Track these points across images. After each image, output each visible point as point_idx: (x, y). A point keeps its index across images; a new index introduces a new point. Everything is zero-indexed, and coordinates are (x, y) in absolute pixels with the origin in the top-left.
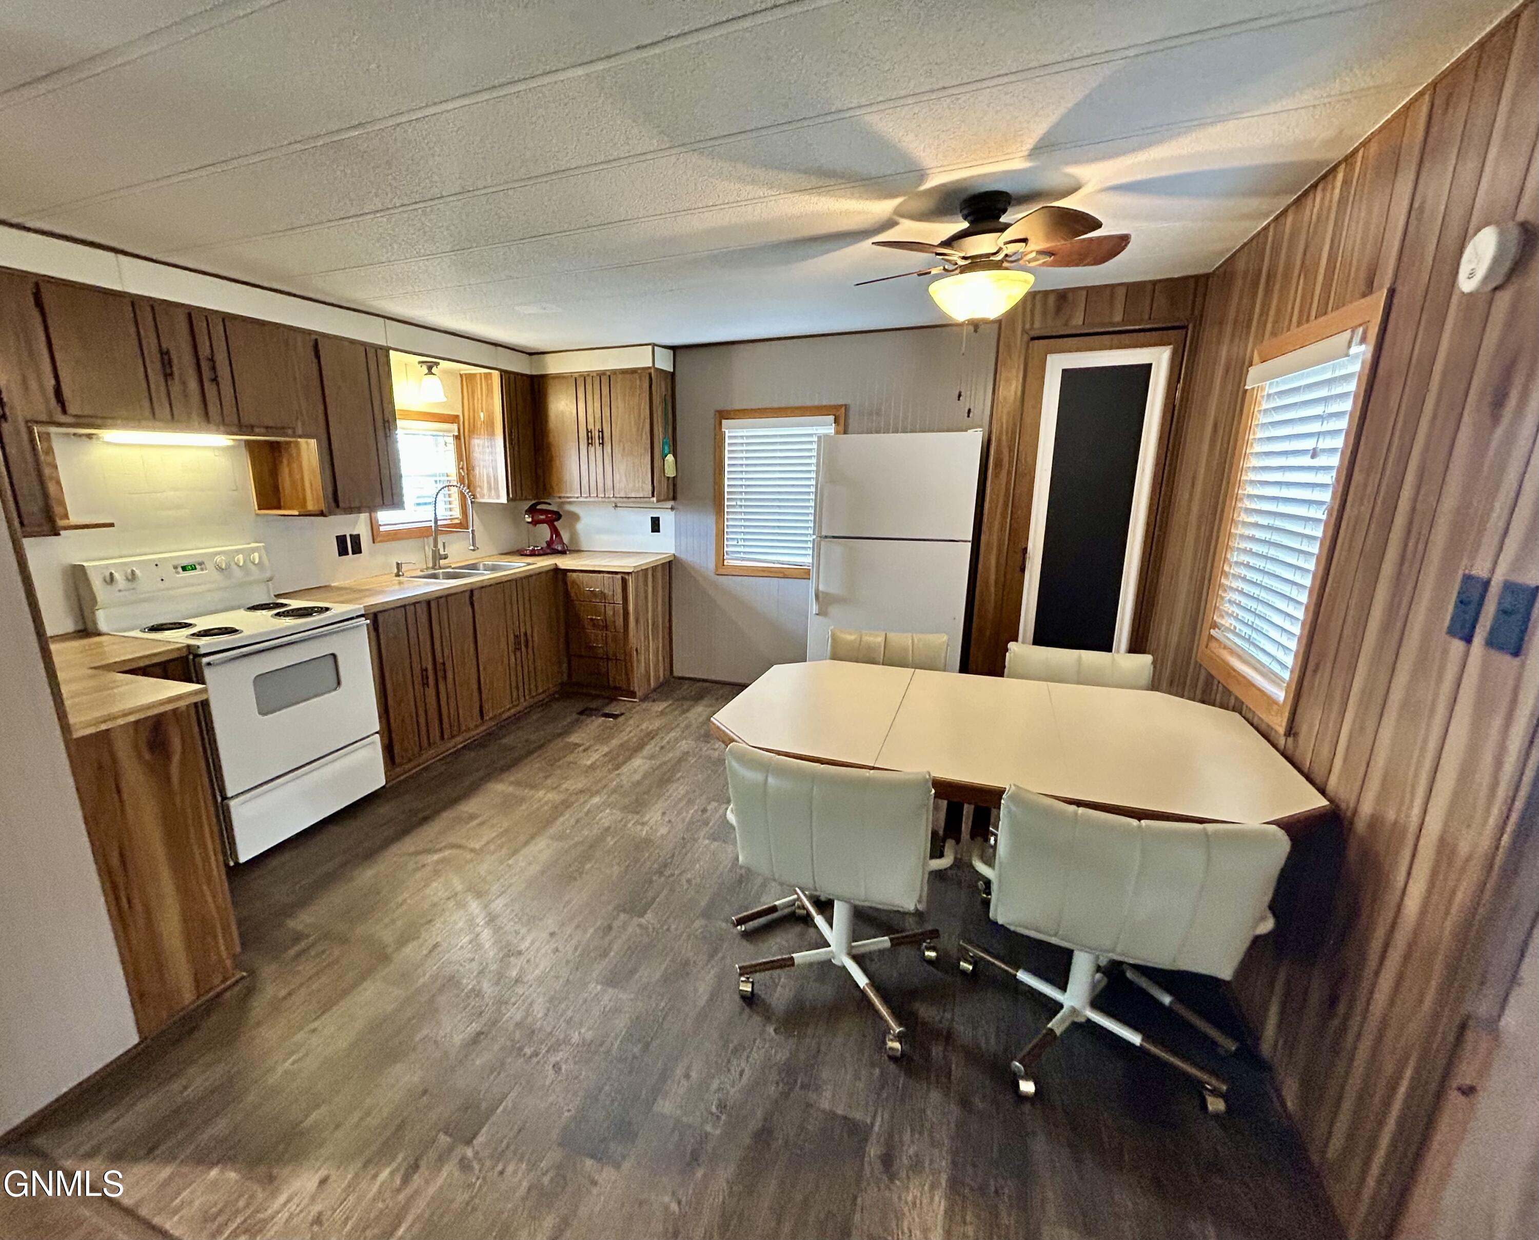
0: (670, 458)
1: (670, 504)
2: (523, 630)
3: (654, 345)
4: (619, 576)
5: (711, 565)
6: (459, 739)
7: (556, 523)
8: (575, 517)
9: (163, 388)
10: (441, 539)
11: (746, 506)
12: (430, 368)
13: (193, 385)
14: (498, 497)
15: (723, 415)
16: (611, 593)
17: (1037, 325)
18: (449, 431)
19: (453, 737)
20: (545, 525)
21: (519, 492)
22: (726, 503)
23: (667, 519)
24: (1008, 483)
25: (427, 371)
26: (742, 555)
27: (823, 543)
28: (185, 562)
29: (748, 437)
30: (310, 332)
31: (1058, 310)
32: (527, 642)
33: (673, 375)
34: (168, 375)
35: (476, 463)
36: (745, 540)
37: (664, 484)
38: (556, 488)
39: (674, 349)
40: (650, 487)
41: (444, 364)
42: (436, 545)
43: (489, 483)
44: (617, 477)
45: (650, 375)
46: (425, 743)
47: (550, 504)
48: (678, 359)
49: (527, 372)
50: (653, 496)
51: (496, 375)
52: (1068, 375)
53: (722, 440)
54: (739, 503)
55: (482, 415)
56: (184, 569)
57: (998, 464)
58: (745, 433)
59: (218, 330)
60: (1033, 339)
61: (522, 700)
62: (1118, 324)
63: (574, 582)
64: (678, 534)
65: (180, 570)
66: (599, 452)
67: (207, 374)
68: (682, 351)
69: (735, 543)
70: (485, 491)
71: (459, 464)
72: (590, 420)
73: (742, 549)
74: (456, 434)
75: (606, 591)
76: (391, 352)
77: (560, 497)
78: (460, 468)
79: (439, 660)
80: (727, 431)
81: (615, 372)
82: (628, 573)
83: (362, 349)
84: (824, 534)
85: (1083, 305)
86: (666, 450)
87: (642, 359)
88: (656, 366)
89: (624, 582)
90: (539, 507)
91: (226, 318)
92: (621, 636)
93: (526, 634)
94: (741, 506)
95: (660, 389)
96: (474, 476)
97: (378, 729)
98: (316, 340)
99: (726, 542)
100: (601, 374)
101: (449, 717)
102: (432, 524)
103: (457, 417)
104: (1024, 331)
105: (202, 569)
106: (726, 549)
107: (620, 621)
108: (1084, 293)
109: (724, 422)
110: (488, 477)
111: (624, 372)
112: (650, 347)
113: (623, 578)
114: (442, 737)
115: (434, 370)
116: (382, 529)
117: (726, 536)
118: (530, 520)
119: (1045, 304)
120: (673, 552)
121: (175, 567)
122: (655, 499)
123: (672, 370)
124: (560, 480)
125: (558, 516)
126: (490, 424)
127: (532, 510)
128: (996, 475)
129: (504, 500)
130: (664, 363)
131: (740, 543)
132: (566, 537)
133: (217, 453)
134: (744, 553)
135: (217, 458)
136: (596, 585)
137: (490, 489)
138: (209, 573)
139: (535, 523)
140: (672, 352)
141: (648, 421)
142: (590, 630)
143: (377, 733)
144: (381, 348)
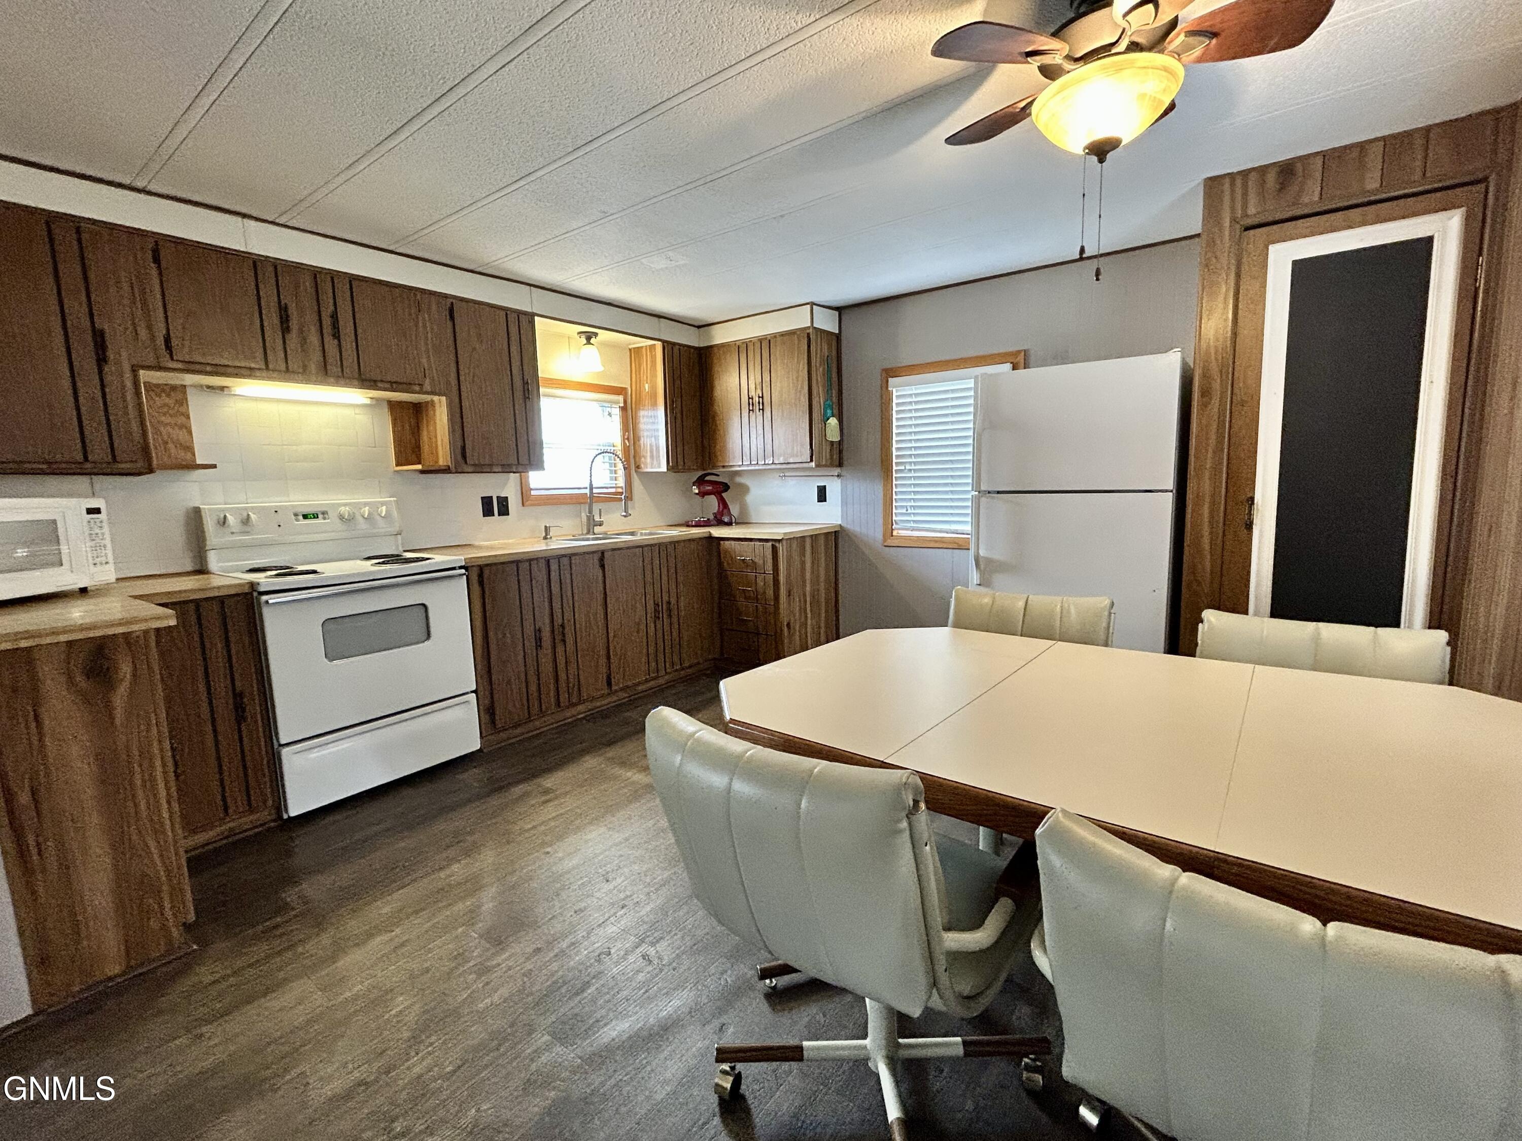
0: (833, 421)
1: (836, 471)
2: (665, 598)
3: (813, 304)
4: (770, 544)
5: (880, 536)
6: (581, 708)
7: (724, 495)
8: (745, 489)
9: (279, 342)
10: (596, 508)
11: (915, 470)
12: (588, 339)
13: (314, 339)
14: (659, 467)
15: (891, 373)
16: (761, 562)
17: (1252, 210)
18: (617, 402)
19: (574, 705)
20: (713, 496)
21: (681, 462)
22: (895, 468)
23: (834, 488)
24: (1221, 413)
25: (585, 342)
26: (912, 525)
27: (983, 500)
28: (306, 511)
29: (917, 395)
30: (446, 296)
31: (1283, 186)
32: (669, 610)
33: (838, 337)
34: (285, 328)
35: (641, 434)
36: (914, 507)
37: (826, 449)
38: (720, 458)
39: (841, 310)
40: (808, 452)
41: (603, 335)
42: (590, 511)
43: (651, 452)
44: (776, 442)
45: (808, 335)
46: (535, 709)
47: (718, 475)
48: (843, 318)
49: (696, 344)
50: (811, 460)
51: (659, 345)
52: (1300, 267)
53: (890, 400)
54: (908, 467)
55: (647, 386)
56: (305, 517)
57: (1206, 393)
58: (913, 390)
59: (343, 289)
60: (1247, 229)
61: (662, 673)
62: (1372, 192)
63: (726, 551)
64: (844, 503)
65: (301, 517)
66: (760, 418)
67: (327, 329)
68: (847, 311)
69: (904, 511)
70: (649, 460)
71: (624, 435)
72: (752, 386)
73: (913, 518)
74: (622, 405)
75: (756, 560)
76: (536, 318)
77: (724, 467)
78: (624, 439)
79: (558, 621)
80: (894, 390)
81: (775, 336)
82: (779, 541)
83: (503, 313)
84: (983, 488)
85: (1318, 175)
86: (829, 412)
87: (800, 320)
88: (815, 325)
89: (775, 550)
90: (708, 478)
91: (353, 280)
92: (772, 609)
93: (669, 603)
94: (910, 470)
95: (821, 350)
96: (640, 446)
97: (474, 688)
98: (452, 303)
99: (894, 511)
100: (761, 340)
101: (568, 683)
102: (587, 491)
103: (625, 389)
104: (1234, 220)
105: (324, 519)
106: (894, 518)
107: (770, 592)
108: (1319, 161)
109: (890, 380)
110: (651, 445)
111: (783, 334)
112: (809, 306)
113: (774, 547)
114: (558, 704)
115: (593, 340)
116: (533, 493)
117: (894, 504)
118: (697, 491)
119: (1263, 183)
120: (839, 522)
121: (296, 515)
122: (813, 464)
123: (837, 332)
124: (724, 448)
125: (726, 487)
126: (653, 396)
127: (700, 482)
128: (1204, 406)
129: (664, 468)
130: (827, 322)
131: (909, 511)
132: (735, 510)
133: (357, 411)
134: (914, 521)
135: (358, 417)
136: (745, 552)
137: (652, 457)
138: (332, 521)
139: (702, 494)
140: (837, 313)
141: (806, 383)
142: (741, 602)
143: (472, 692)
144: (525, 313)
